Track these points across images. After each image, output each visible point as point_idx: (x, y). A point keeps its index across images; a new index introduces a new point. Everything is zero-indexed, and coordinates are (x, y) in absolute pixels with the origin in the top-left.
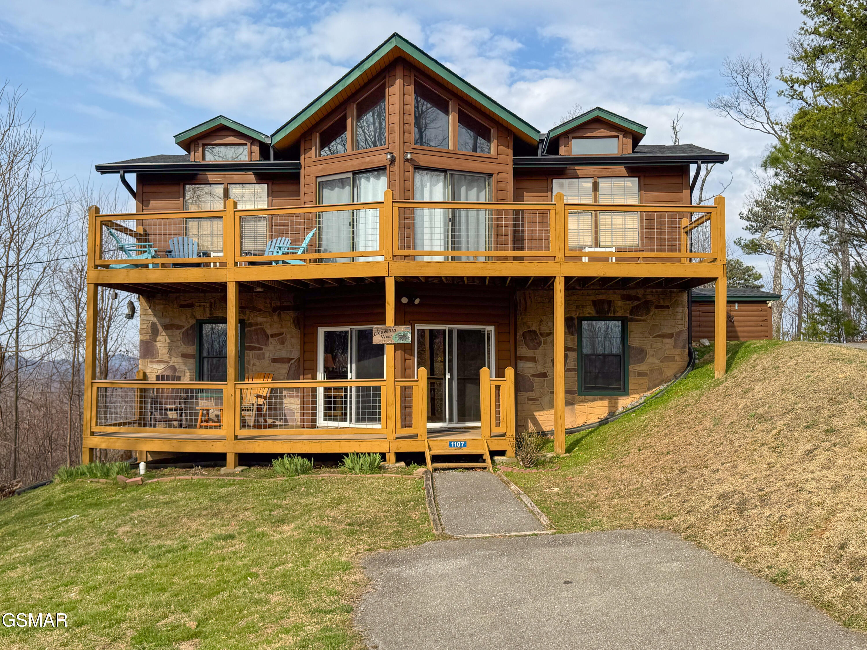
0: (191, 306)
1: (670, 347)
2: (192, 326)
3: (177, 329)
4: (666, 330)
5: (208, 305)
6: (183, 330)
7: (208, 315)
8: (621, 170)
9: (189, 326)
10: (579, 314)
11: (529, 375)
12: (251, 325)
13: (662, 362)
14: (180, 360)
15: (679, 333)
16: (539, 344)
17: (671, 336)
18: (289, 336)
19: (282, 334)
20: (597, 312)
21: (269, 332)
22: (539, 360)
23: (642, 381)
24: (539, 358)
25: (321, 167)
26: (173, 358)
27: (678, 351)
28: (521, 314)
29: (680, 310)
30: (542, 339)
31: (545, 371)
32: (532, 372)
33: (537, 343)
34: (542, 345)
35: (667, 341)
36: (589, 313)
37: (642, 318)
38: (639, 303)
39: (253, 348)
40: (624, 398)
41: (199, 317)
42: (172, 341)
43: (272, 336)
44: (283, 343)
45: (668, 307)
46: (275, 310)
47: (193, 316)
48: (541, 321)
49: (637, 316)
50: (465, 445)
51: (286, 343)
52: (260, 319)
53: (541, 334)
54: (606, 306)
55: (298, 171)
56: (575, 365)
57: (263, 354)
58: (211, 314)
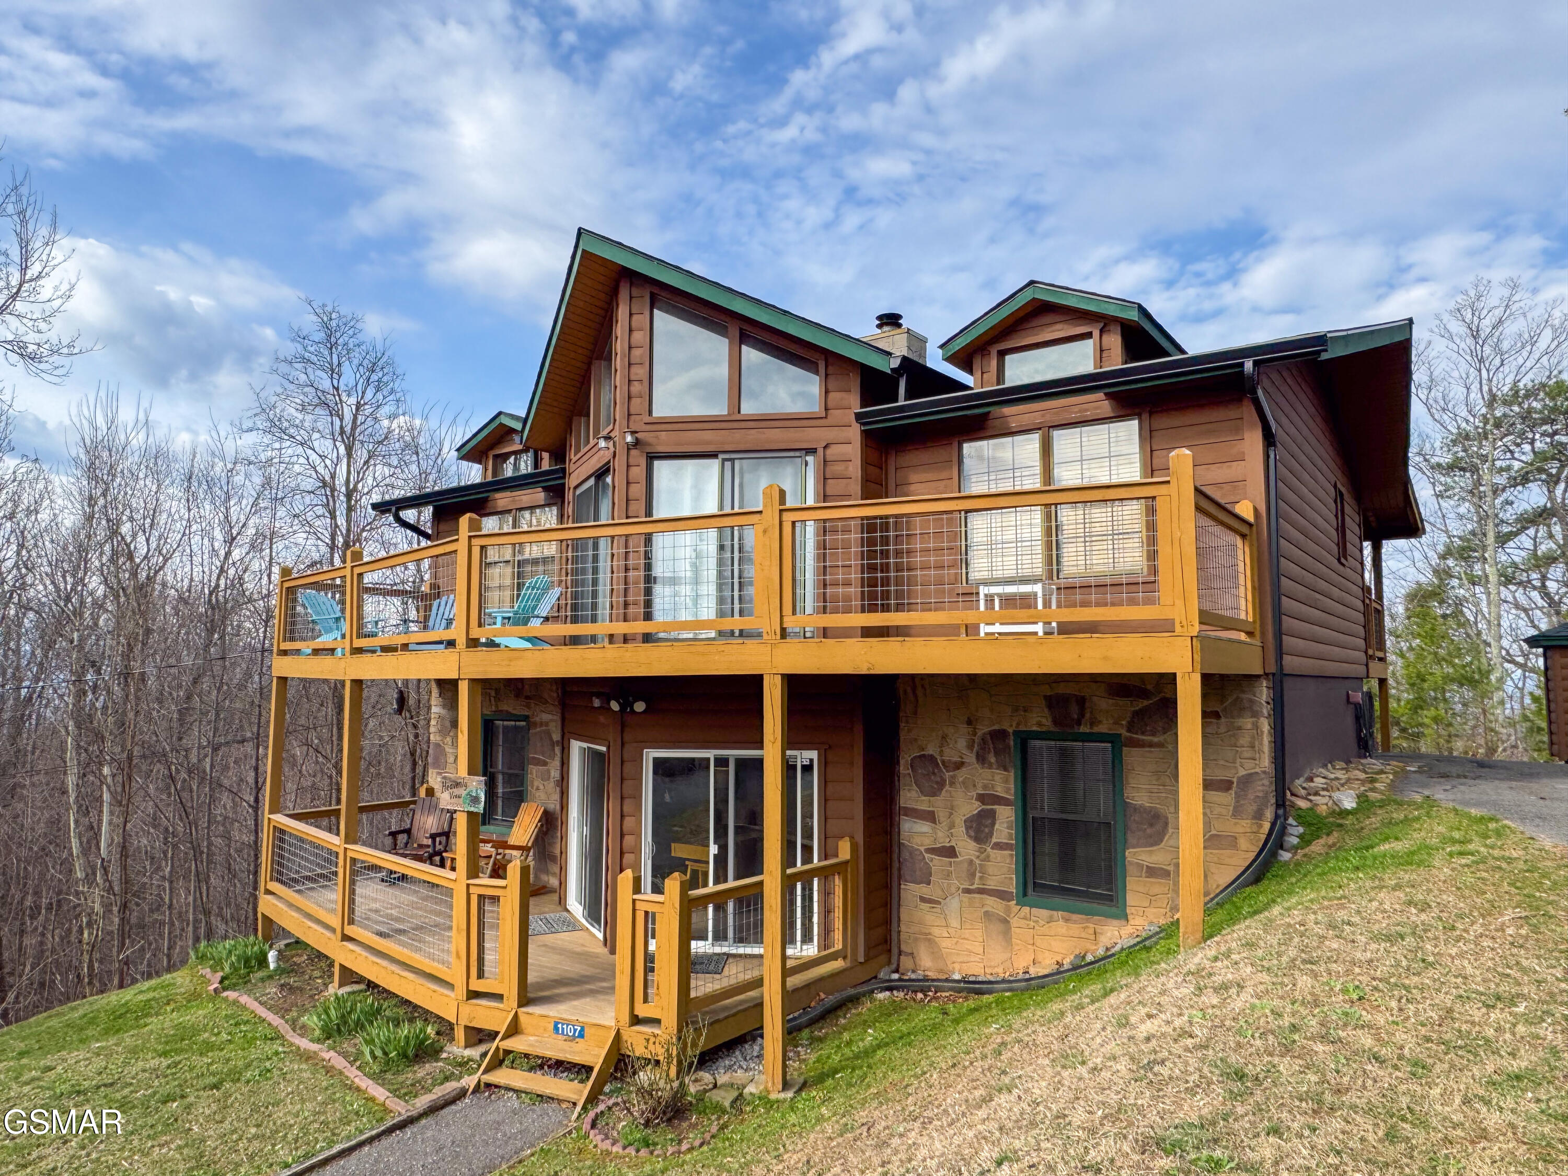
1: (1224, 812)
4: (1212, 772)
8: (1098, 403)
10: (1018, 724)
11: (922, 849)
15: (1247, 781)
16: (942, 784)
17: (1224, 785)
20: (1055, 722)
22: (942, 819)
23: (1156, 889)
24: (941, 814)
27: (1244, 825)
28: (907, 722)
29: (1247, 722)
30: (947, 775)
31: (953, 844)
32: (928, 842)
33: (937, 783)
34: (947, 787)
35: (1216, 796)
36: (1039, 724)
37: (1156, 739)
38: (1146, 703)
40: (1116, 922)
48: (944, 737)
49: (1143, 733)
53: (944, 763)
54: (1074, 710)
56: (1010, 834)
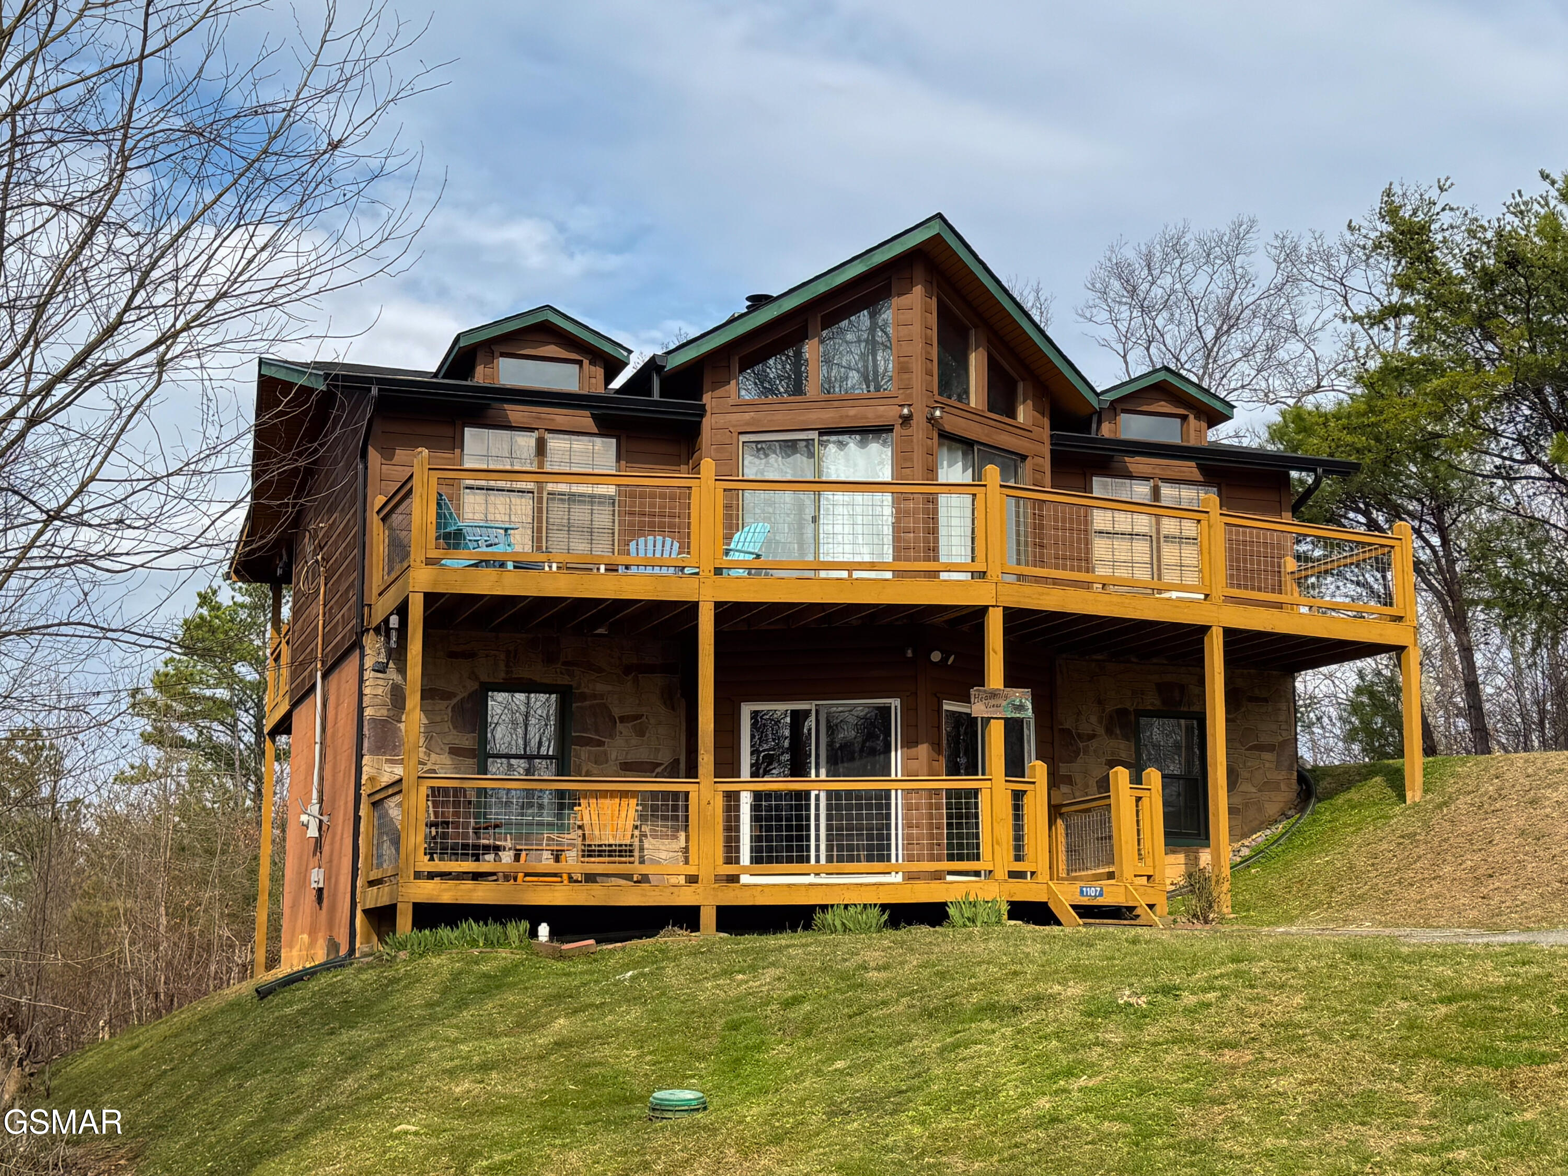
0: (470, 655)
1: (1271, 766)
2: (470, 695)
3: (441, 699)
4: (1265, 739)
5: (503, 656)
6: (455, 701)
7: (503, 675)
9: (465, 694)
10: (1137, 704)
12: (583, 697)
13: (1260, 790)
14: (446, 759)
15: (1284, 744)
16: (1077, 753)
17: (1271, 748)
18: (652, 721)
19: (638, 717)
20: (1163, 703)
21: (617, 712)
22: (1077, 781)
24: (1078, 778)
25: (747, 416)
26: (433, 755)
27: (1282, 775)
29: (1283, 706)
30: (1083, 746)
33: (1074, 751)
34: (1082, 755)
35: (1267, 756)
39: (588, 742)
40: (1205, 850)
41: (484, 678)
42: (432, 722)
43: (623, 719)
44: (641, 732)
45: (1266, 700)
46: (627, 670)
47: (474, 676)
48: (1079, 713)
50: (1101, 895)
51: (647, 735)
52: (600, 687)
53: (1079, 735)
54: (1176, 694)
55: (698, 419)
57: (605, 753)
58: (507, 672)
